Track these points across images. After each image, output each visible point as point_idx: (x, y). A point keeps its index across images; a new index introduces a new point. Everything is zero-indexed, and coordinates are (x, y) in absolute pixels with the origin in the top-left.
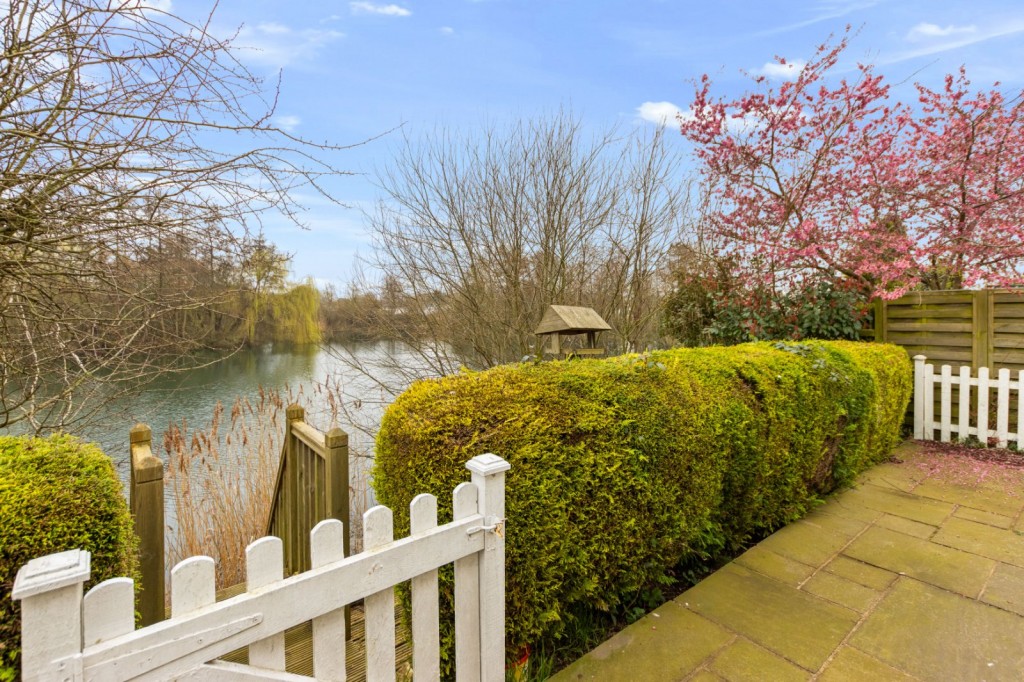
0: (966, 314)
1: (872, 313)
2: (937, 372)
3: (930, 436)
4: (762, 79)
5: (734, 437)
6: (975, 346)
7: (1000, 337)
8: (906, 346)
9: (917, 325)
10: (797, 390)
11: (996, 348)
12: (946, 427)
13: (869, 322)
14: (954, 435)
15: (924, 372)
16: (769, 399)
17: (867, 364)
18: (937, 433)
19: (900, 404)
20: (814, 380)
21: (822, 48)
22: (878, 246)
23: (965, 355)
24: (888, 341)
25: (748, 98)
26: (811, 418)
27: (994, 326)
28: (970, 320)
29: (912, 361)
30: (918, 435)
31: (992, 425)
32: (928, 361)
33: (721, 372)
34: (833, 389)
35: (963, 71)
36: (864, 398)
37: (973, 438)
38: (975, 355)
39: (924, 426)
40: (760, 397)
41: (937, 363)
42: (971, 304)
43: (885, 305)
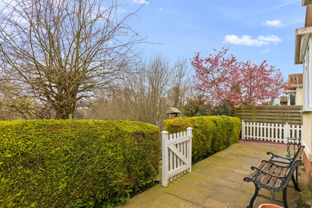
0: (251, 111)
1: (233, 110)
2: (246, 124)
3: (245, 138)
4: (211, 55)
5: (214, 131)
6: (253, 118)
7: (258, 116)
8: (240, 118)
9: (242, 114)
10: (222, 124)
11: (257, 118)
12: (248, 136)
13: (233, 113)
14: (249, 138)
15: (243, 124)
16: (218, 125)
17: (233, 120)
18: (246, 138)
19: (239, 130)
20: (225, 122)
21: (223, 48)
22: (235, 95)
23: (251, 120)
24: (236, 117)
25: (208, 59)
26: (224, 129)
27: (256, 114)
28: (252, 112)
29: (241, 121)
30: (242, 138)
31: (256, 135)
32: (244, 121)
33: (211, 120)
34: (228, 124)
35: (250, 61)
36: (233, 127)
37: (253, 138)
38: (253, 120)
39: (243, 136)
40: (217, 124)
41: (246, 122)
42: (252, 109)
43: (236, 109)
